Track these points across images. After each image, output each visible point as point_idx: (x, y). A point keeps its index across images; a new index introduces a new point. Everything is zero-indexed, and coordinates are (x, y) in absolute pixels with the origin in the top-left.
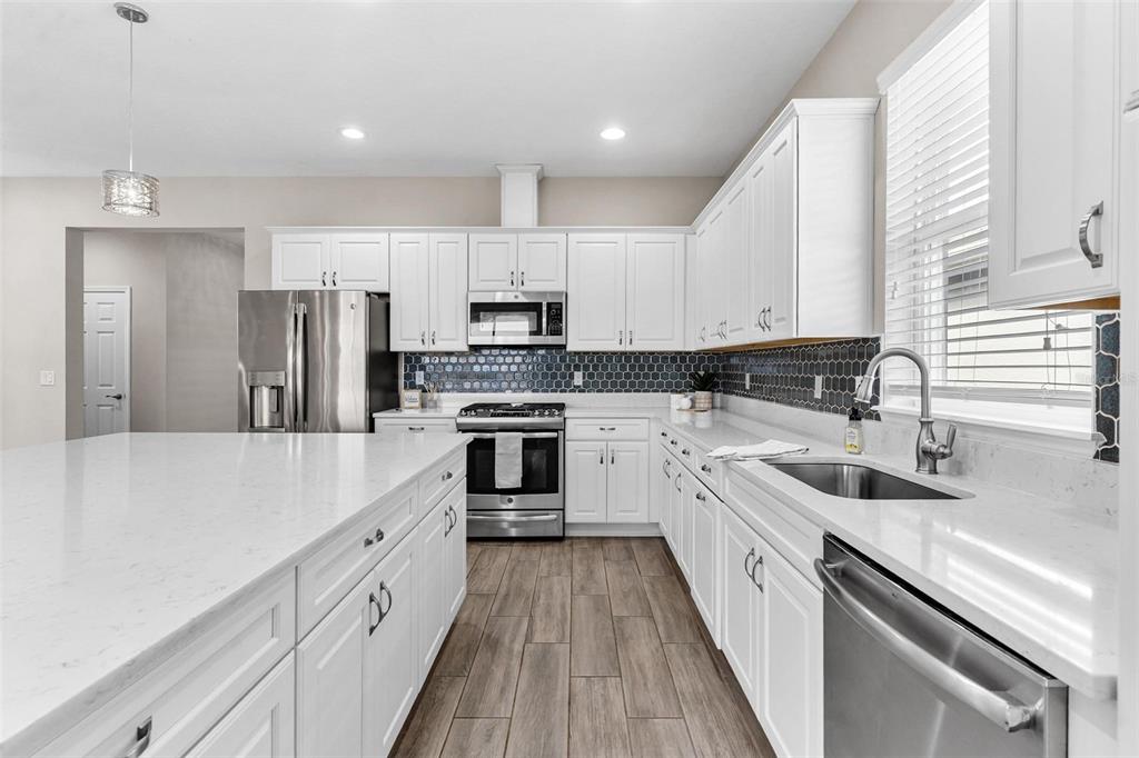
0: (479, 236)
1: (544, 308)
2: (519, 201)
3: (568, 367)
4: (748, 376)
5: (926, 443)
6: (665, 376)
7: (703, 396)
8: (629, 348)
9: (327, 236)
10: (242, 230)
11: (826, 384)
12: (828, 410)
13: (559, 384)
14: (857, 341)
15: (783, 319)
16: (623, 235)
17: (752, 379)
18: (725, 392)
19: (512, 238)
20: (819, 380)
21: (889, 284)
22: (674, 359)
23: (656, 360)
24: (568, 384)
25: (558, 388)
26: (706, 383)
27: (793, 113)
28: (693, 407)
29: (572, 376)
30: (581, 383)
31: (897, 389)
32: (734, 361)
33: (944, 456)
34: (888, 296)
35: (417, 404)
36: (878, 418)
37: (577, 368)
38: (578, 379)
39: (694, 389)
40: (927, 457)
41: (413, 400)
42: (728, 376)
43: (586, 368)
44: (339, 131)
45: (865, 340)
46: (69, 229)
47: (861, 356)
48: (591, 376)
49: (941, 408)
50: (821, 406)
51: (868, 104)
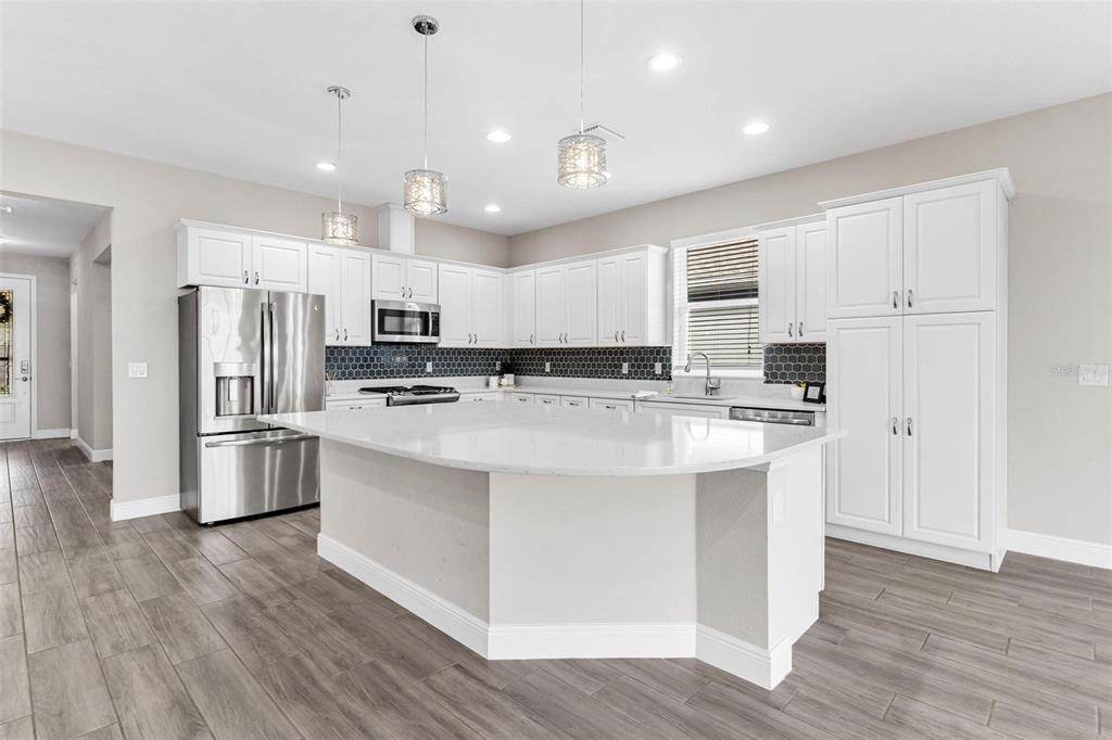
0: (377, 256)
1: (431, 316)
3: (429, 359)
5: (710, 385)
9: (248, 238)
13: (417, 372)
15: (636, 337)
16: (470, 269)
17: (553, 366)
18: (517, 375)
19: (399, 260)
24: (423, 372)
25: (417, 374)
27: (645, 248)
29: (425, 366)
30: (431, 371)
33: (717, 389)
36: (672, 379)
37: (432, 359)
38: (429, 367)
42: (520, 365)
47: (658, 354)
48: (437, 365)
49: (713, 373)
50: (627, 377)
51: (665, 250)
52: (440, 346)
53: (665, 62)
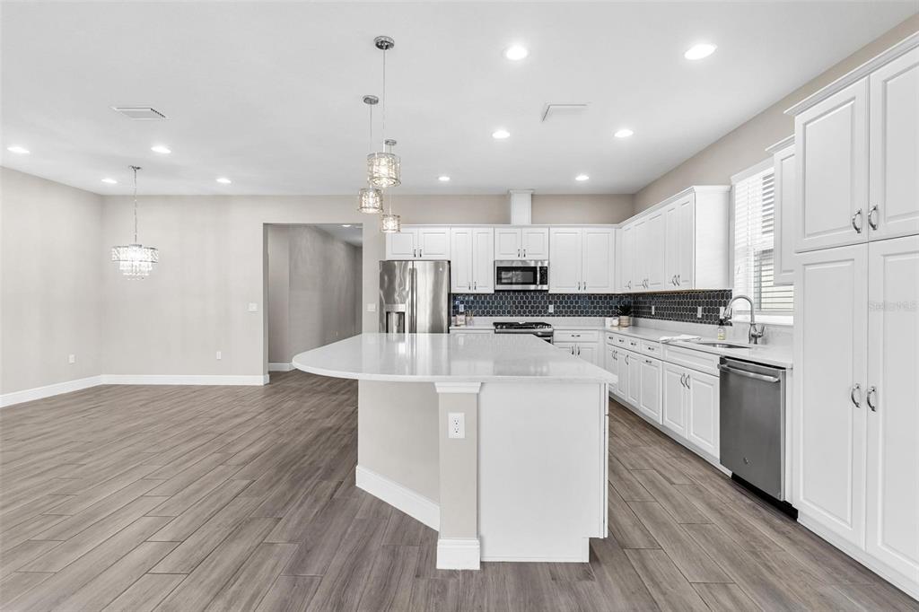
0: (500, 229)
1: (538, 269)
2: (521, 210)
3: (545, 302)
4: (653, 307)
5: (753, 332)
6: (600, 308)
7: (624, 318)
8: (584, 292)
9: (417, 229)
10: (361, 224)
11: (704, 310)
12: (705, 323)
13: (540, 312)
14: (720, 291)
15: (686, 281)
16: (580, 229)
17: (656, 309)
18: (635, 316)
19: (518, 230)
20: (700, 309)
21: (736, 267)
22: (606, 298)
23: (595, 298)
24: (545, 312)
25: (540, 314)
26: (625, 311)
27: (692, 190)
28: (619, 325)
29: (547, 308)
30: (552, 311)
31: (740, 312)
32: (641, 299)
33: (760, 336)
34: (736, 272)
35: (463, 323)
36: (731, 325)
37: (550, 303)
38: (551, 309)
39: (619, 315)
40: (754, 338)
41: (461, 321)
42: (638, 308)
43: (556, 303)
44: (437, 178)
45: (725, 291)
46: (264, 224)
47: (722, 298)
48: (558, 307)
49: (759, 319)
50: (701, 321)
51: (726, 188)
52: (550, 292)
53: (517, 52)
